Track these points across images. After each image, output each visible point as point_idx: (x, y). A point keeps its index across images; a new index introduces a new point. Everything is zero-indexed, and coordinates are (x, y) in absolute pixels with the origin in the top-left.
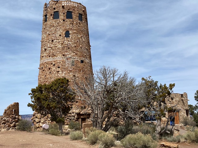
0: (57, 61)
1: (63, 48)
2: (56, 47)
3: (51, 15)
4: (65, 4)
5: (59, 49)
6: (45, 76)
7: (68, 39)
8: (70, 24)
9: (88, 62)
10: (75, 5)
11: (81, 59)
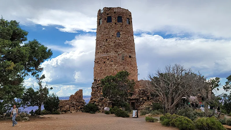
0: (110, 56)
1: (115, 46)
2: (110, 45)
3: (105, 19)
4: (117, 11)
5: (112, 46)
6: (101, 68)
7: (119, 38)
8: (120, 26)
9: (134, 57)
10: (124, 11)
11: (129, 54)
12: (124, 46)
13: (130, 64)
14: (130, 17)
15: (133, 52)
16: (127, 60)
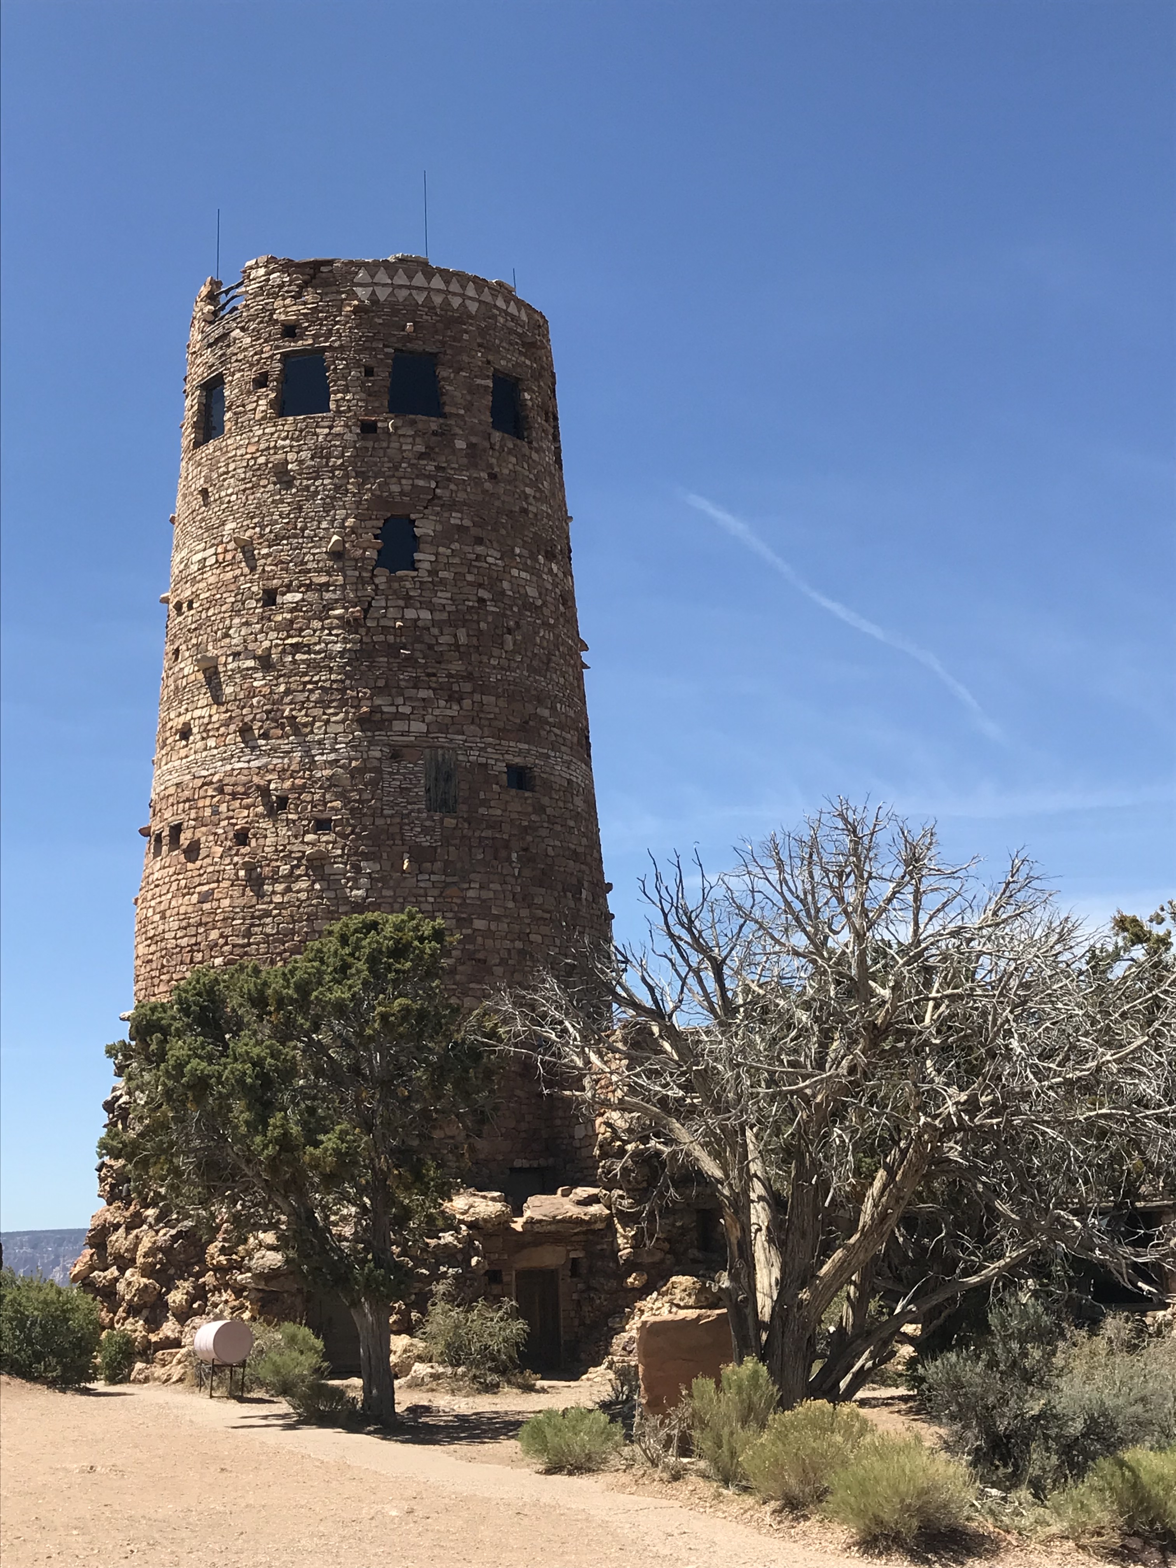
0: (307, 768)
2: (303, 649)
3: (261, 381)
4: (382, 294)
5: (323, 665)
6: (205, 898)
7: (401, 579)
8: (421, 456)
9: (570, 781)
10: (463, 296)
11: (507, 752)
12: (456, 667)
13: (514, 856)
14: (528, 362)
15: (558, 731)
16: (482, 811)
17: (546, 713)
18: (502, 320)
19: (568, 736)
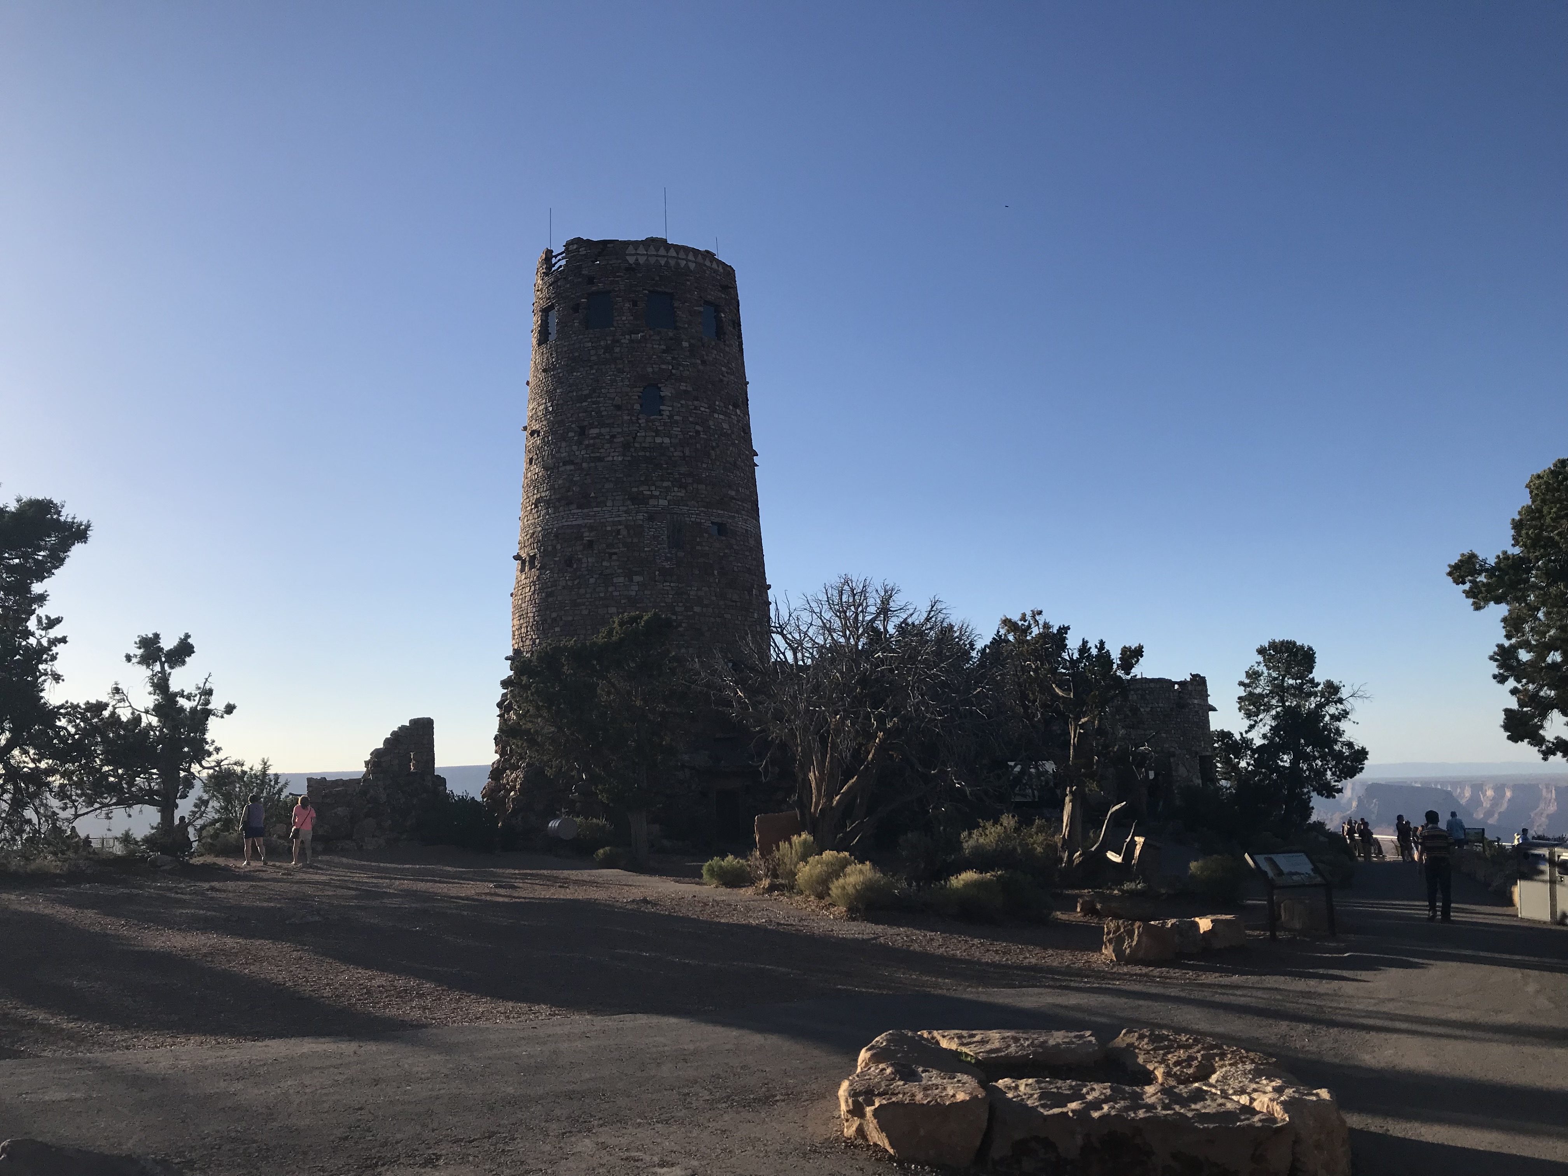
0: (603, 524)
1: (632, 467)
2: (600, 459)
3: (576, 309)
4: (642, 260)
5: (612, 468)
7: (653, 421)
8: (664, 352)
9: (747, 530)
10: (687, 260)
11: (712, 516)
12: (683, 469)
13: (716, 572)
14: (723, 296)
15: (740, 503)
16: (698, 548)
17: (733, 493)
18: (707, 272)
19: (746, 505)
